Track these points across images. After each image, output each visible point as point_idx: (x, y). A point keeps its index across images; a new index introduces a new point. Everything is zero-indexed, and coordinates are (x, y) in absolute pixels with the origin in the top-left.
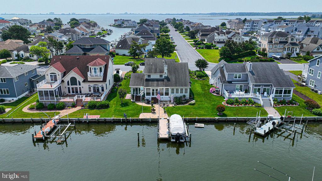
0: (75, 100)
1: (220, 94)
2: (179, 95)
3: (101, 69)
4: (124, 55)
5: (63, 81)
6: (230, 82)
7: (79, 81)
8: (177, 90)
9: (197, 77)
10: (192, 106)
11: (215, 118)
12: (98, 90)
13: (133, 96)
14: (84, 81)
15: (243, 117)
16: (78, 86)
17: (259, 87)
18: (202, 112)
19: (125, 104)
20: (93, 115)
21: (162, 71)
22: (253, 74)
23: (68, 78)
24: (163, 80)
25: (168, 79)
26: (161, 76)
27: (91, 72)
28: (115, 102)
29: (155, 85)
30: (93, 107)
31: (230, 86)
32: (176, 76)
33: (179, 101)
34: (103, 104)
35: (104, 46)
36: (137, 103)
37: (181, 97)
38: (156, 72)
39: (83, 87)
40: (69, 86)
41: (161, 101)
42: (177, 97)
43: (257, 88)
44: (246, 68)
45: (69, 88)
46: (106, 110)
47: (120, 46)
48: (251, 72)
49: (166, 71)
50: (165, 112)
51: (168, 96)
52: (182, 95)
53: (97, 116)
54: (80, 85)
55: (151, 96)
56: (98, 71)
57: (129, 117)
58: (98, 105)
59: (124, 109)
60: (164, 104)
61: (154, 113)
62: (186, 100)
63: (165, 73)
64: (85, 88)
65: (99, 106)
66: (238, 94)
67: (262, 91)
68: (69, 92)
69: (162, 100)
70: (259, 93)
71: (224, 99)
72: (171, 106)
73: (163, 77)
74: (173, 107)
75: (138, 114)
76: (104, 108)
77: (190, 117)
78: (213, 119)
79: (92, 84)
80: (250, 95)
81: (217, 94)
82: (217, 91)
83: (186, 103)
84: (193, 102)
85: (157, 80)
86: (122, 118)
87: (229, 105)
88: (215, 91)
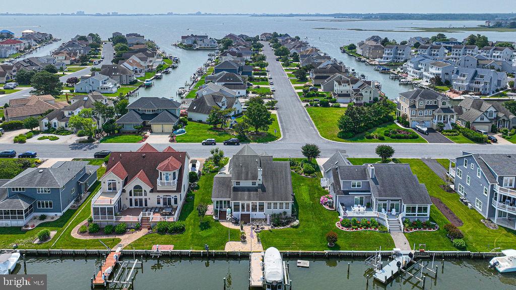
0: (140, 219)
1: (334, 206)
2: (278, 211)
3: (174, 174)
4: (200, 122)
5: (124, 191)
6: (346, 193)
7: (145, 191)
8: (275, 204)
9: (305, 172)
10: (294, 229)
11: (325, 251)
12: (170, 203)
13: (216, 211)
14: (152, 191)
15: (361, 250)
16: (143, 197)
17: (385, 202)
18: (308, 241)
19: (205, 225)
20: (164, 244)
21: (255, 177)
22: (376, 183)
23: (130, 187)
24: (256, 190)
25: (262, 187)
26: (254, 184)
27: (161, 179)
28: (192, 221)
29: (246, 198)
30: (163, 230)
31: (346, 199)
32: (273, 185)
33: (278, 221)
34: (176, 227)
35: (172, 112)
36: (222, 223)
37: (281, 214)
38: (246, 179)
39: (149, 199)
40: (131, 197)
41: (253, 220)
42: (275, 214)
43: (382, 203)
44: (367, 173)
45: (131, 200)
46: (181, 235)
47: (194, 108)
48: (374, 179)
49: (260, 177)
50: (259, 241)
51: (263, 213)
52: (282, 211)
53: (169, 246)
54: (146, 195)
55: (240, 212)
56: (171, 177)
57: (212, 248)
58: (170, 228)
59: (204, 233)
60: (258, 226)
61: (244, 241)
62: (286, 218)
63: (260, 180)
64: (152, 199)
65: (172, 230)
66: (357, 211)
67: (389, 207)
68: (131, 205)
69: (255, 217)
70: (385, 210)
71: (339, 217)
72: (267, 228)
73: (257, 185)
74: (270, 230)
75: (223, 244)
76: (178, 233)
77: (292, 249)
78: (322, 253)
79: (162, 195)
80: (373, 213)
81: (330, 207)
82: (329, 202)
83: (287, 223)
84: (296, 223)
85: (249, 189)
86: (202, 251)
87: (345, 229)
88: (327, 203)
